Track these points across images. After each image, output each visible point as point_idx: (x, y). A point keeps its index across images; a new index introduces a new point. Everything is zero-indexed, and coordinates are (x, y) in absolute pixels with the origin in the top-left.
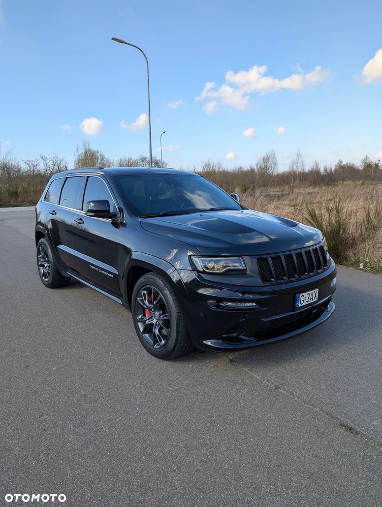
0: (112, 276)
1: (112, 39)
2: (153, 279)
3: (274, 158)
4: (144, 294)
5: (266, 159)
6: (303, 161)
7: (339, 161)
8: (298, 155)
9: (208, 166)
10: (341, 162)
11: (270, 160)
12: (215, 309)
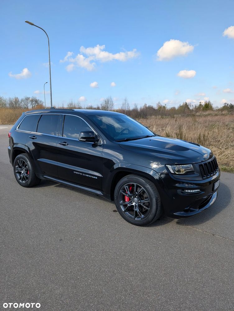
0: (96, 178)
1: (25, 22)
2: (136, 179)
3: (112, 101)
4: (127, 188)
5: (107, 102)
6: (128, 104)
7: (145, 104)
8: (126, 100)
9: (71, 104)
10: (146, 105)
11: (109, 102)
12: (182, 194)
